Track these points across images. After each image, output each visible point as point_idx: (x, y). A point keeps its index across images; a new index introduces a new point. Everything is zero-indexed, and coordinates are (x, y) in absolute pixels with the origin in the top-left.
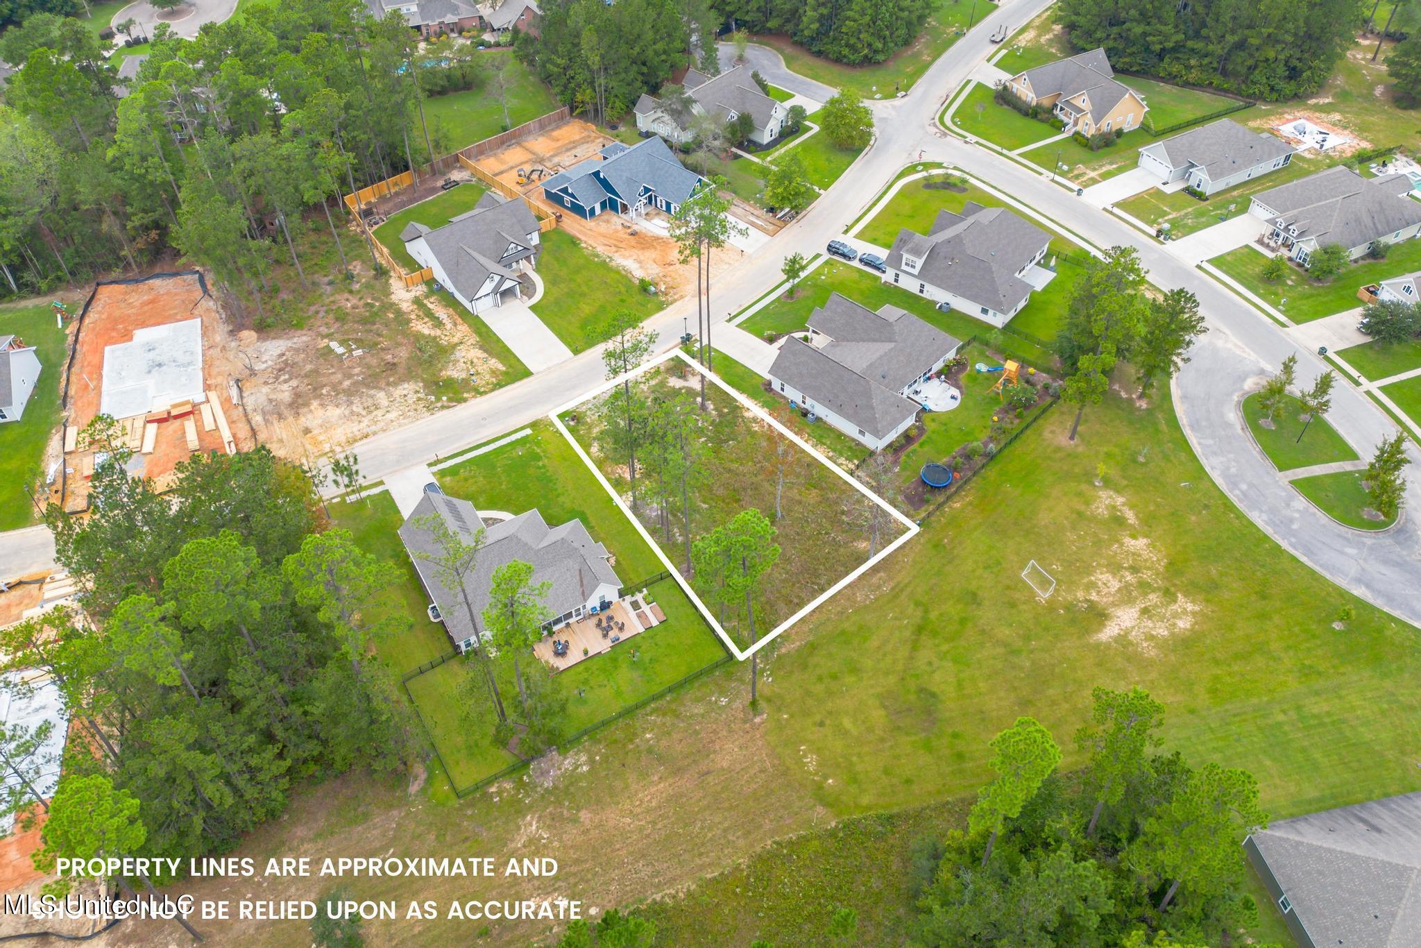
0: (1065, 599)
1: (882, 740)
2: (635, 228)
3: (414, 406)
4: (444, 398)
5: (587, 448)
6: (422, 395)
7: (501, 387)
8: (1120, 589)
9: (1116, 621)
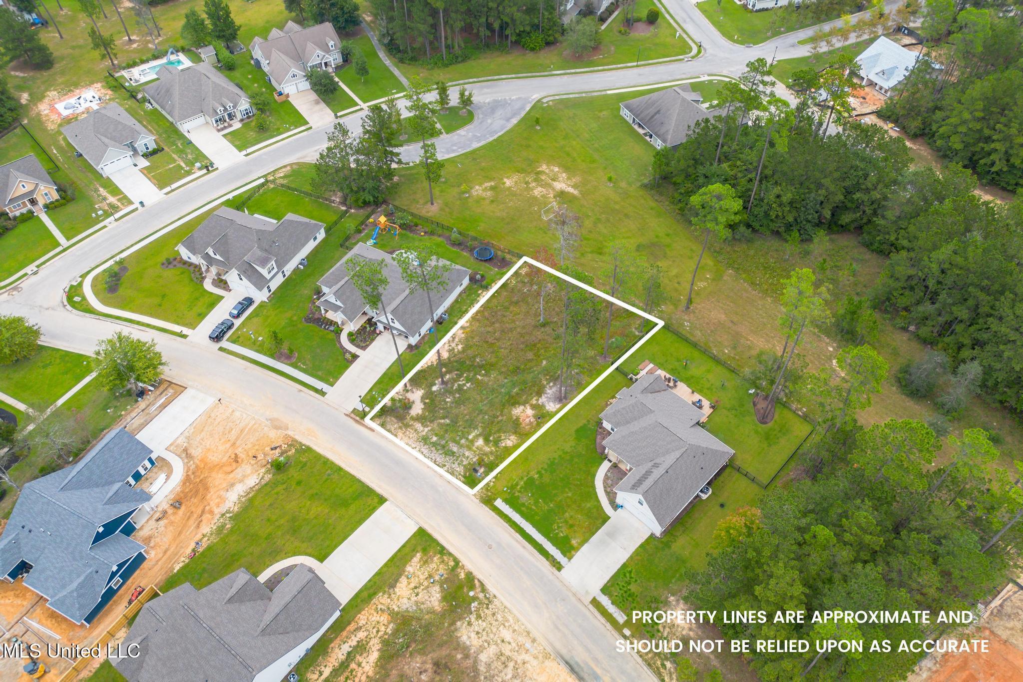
0: (556, 204)
2: (165, 506)
3: (489, 618)
4: (471, 594)
5: (508, 451)
6: (473, 618)
7: (443, 548)
8: (542, 188)
9: (564, 189)
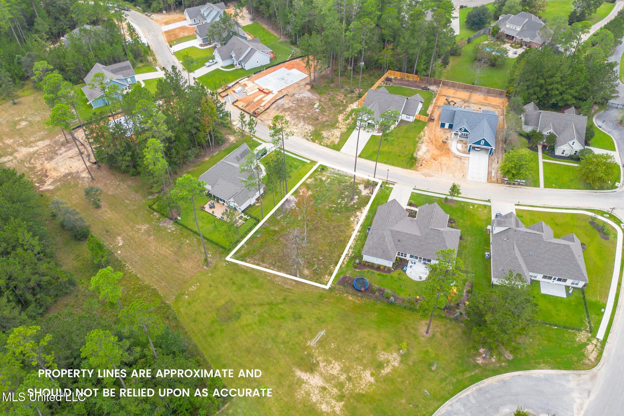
0: (314, 352)
1: (211, 307)
3: (303, 133)
4: (311, 137)
5: (310, 177)
7: (327, 147)
8: (333, 375)
9: (311, 377)
